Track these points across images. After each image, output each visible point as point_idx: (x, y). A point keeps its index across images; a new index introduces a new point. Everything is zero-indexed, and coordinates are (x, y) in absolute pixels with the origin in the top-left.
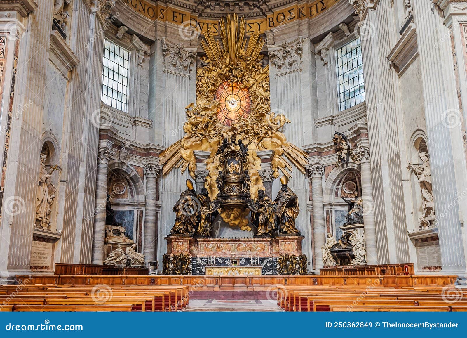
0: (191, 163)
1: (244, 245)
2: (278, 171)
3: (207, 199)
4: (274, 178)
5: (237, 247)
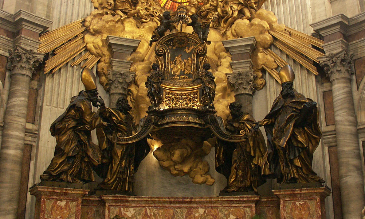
0: (103, 60)
1: (201, 211)
2: (262, 77)
3: (127, 118)
4: (256, 89)
5: (186, 214)
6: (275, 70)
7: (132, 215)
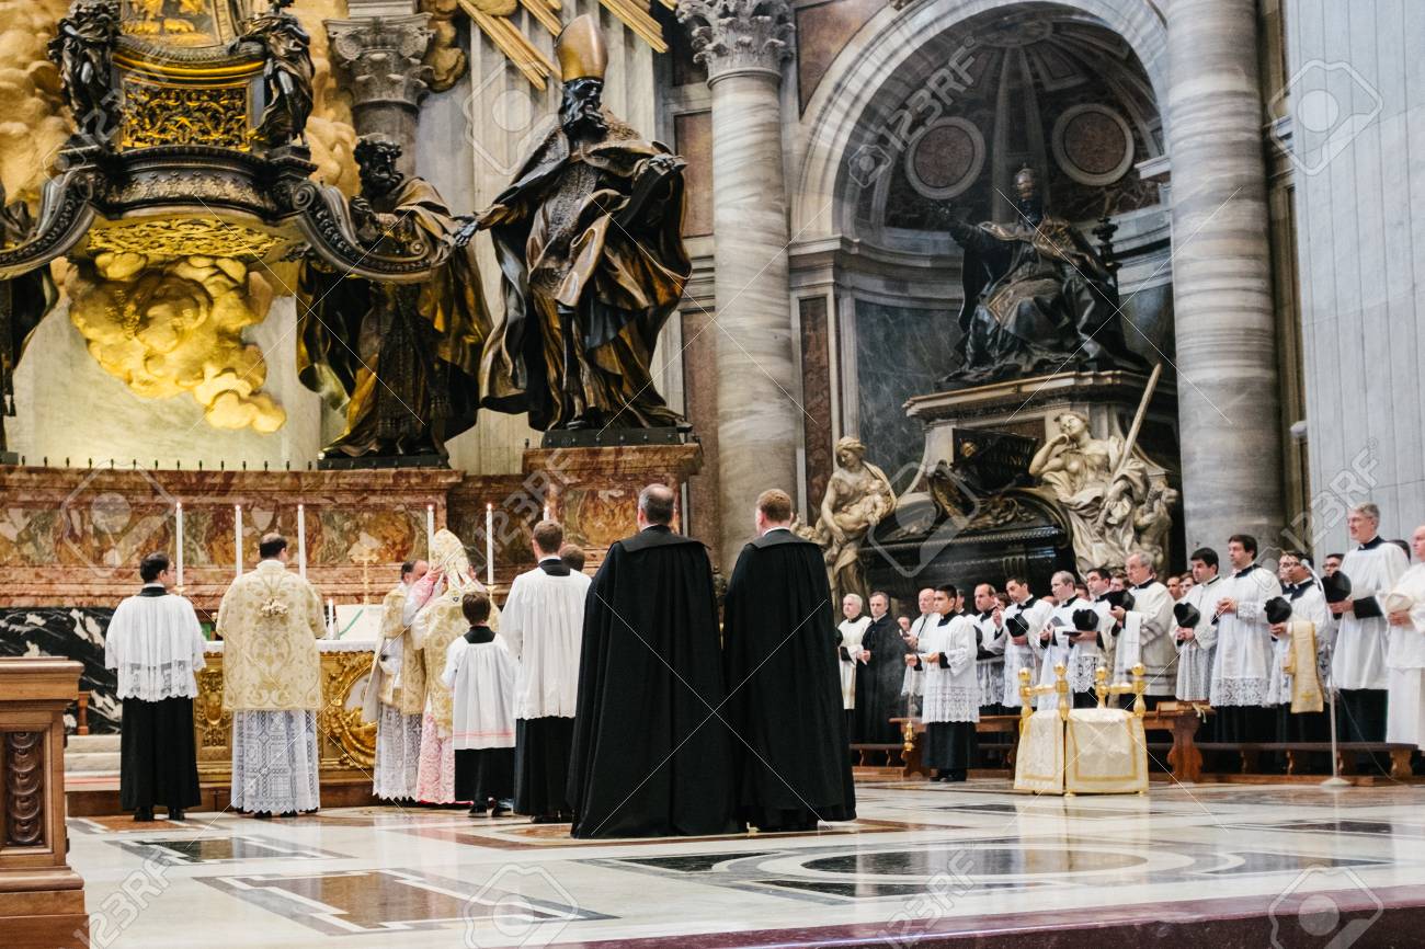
2: (456, 44)
4: (431, 86)
5: (209, 530)
6: (506, 21)
7: (19, 535)
